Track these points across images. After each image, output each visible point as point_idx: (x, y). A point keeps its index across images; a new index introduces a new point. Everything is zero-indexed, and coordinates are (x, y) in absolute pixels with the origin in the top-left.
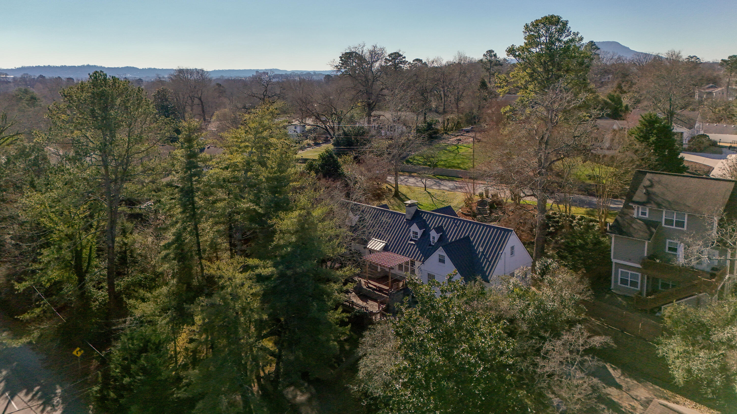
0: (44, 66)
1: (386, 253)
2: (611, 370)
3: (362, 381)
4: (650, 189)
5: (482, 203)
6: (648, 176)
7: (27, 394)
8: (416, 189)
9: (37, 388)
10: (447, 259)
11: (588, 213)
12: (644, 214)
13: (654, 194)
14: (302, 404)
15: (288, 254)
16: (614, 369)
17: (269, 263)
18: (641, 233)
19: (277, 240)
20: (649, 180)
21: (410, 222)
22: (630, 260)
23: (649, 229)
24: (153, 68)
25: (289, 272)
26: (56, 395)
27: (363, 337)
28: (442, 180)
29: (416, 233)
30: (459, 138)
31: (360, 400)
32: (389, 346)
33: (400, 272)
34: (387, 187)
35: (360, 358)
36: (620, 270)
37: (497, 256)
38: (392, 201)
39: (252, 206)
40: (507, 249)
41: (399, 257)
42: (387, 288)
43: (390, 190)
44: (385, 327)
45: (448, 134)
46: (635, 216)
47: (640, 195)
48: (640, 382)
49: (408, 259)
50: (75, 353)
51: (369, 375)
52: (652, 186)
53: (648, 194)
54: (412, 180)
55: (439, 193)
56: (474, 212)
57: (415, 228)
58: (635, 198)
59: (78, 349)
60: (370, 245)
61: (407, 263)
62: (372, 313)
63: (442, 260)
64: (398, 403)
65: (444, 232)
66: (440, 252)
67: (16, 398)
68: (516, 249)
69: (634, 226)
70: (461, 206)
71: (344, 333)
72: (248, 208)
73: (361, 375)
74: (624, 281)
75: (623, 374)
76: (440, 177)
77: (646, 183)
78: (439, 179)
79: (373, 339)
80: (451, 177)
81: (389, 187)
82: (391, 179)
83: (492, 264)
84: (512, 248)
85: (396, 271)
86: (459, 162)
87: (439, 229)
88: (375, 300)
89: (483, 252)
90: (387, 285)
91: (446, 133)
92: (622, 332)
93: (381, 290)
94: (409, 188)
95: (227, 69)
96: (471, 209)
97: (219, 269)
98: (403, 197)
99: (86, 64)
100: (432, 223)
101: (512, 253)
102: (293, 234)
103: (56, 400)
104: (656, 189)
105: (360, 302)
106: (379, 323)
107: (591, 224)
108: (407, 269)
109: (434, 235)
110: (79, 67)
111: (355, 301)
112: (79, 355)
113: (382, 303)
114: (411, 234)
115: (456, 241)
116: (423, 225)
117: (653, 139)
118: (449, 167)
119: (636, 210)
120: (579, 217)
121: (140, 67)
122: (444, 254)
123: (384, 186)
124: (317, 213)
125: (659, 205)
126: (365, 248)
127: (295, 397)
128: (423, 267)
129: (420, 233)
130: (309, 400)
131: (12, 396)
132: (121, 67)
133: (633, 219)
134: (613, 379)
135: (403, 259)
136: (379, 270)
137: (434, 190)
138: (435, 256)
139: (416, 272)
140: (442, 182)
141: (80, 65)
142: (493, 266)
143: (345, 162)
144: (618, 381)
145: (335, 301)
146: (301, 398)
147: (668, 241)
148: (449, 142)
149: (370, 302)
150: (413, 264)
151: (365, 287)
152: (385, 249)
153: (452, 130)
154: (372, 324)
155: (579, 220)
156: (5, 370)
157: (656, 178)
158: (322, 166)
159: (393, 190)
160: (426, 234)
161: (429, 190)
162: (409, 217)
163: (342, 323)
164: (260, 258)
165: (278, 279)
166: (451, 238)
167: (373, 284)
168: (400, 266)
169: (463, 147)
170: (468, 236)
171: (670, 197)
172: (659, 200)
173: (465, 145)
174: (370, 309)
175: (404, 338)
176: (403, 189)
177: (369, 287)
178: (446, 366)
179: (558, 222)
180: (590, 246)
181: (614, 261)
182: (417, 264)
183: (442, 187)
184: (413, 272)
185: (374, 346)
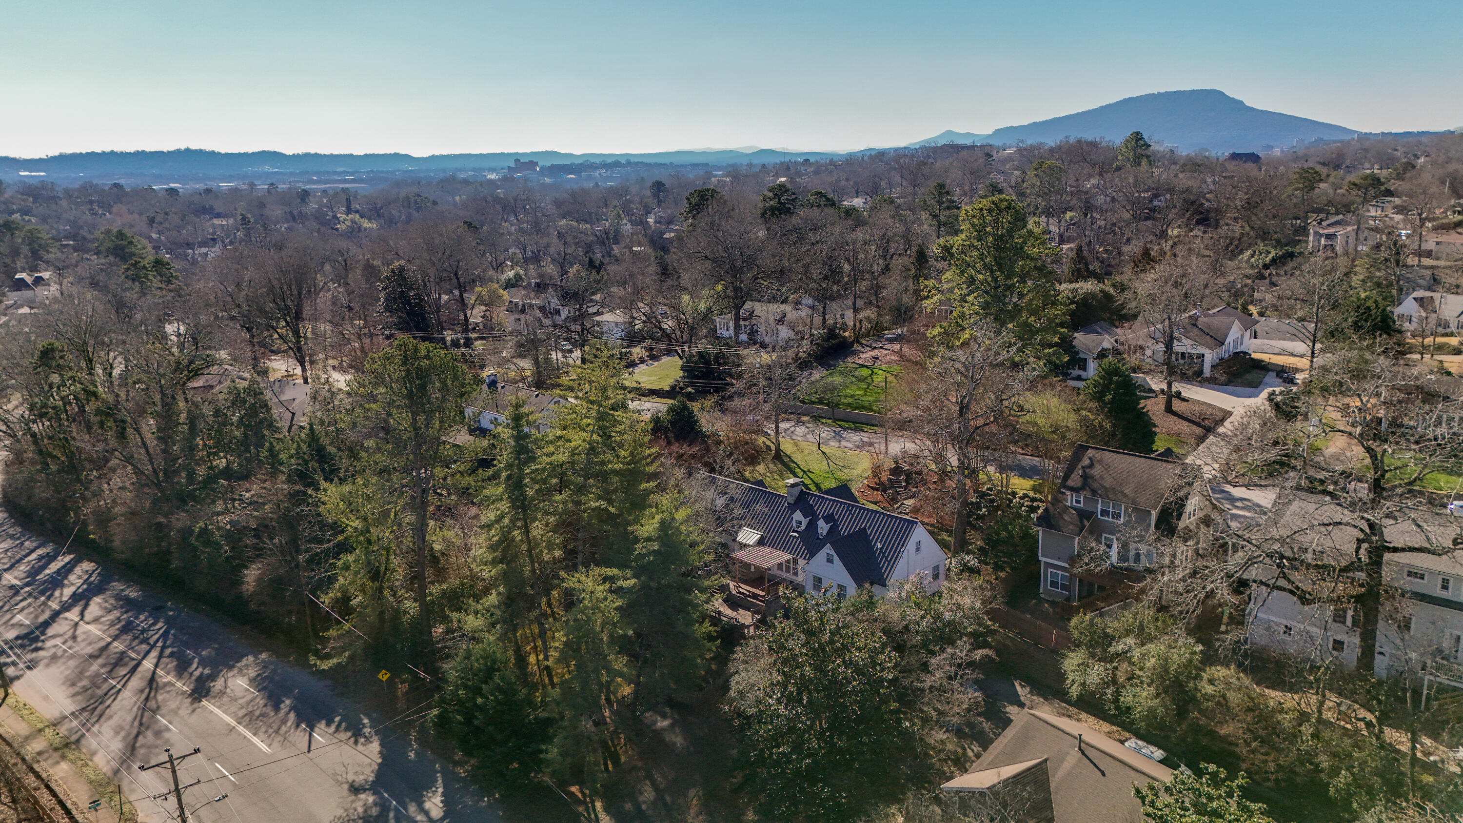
0: (104, 152)
1: (762, 548)
2: (1018, 688)
3: (733, 700)
4: (1088, 471)
5: (896, 471)
6: (1090, 452)
7: (328, 724)
8: (803, 445)
9: (337, 719)
10: (836, 559)
11: (1034, 489)
12: (1078, 502)
13: (1092, 477)
14: (663, 729)
15: (649, 563)
16: (1022, 687)
17: (629, 573)
18: (1071, 527)
19: (639, 548)
20: (1090, 459)
21: (792, 508)
22: (1059, 559)
23: (1081, 522)
24: (313, 152)
25: (653, 584)
26: (364, 726)
27: (734, 653)
28: (845, 429)
29: (800, 523)
30: (876, 353)
31: (733, 719)
32: (763, 662)
33: (780, 572)
34: (764, 443)
35: (732, 675)
36: (1050, 570)
37: (897, 554)
38: (771, 466)
39: (603, 504)
40: (911, 545)
41: (777, 553)
42: (763, 593)
43: (768, 447)
44: (758, 641)
45: (861, 344)
46: (1069, 504)
47: (1075, 480)
48: (1046, 699)
49: (790, 557)
50: (380, 676)
51: (742, 694)
52: (1091, 466)
53: (1085, 477)
54: (800, 430)
55: (839, 453)
56: (883, 484)
57: (798, 516)
58: (1070, 483)
59: (384, 672)
60: (740, 538)
61: (788, 561)
62: (744, 626)
63: (830, 560)
64: (771, 717)
65: (835, 521)
66: (828, 549)
67: (316, 729)
68: (923, 546)
69: (1066, 517)
70: (866, 475)
71: (710, 650)
72: (599, 508)
73: (732, 694)
74: (1054, 584)
75: (1031, 692)
76: (843, 423)
77: (1086, 462)
78: (840, 426)
79: (745, 655)
80: (858, 425)
81: (768, 443)
82: (769, 427)
83: (892, 563)
84: (918, 544)
85: (775, 571)
86: (871, 399)
87: (829, 518)
88: (748, 609)
89: (881, 549)
90: (762, 590)
91: (858, 342)
92: (1036, 645)
93: (755, 596)
94: (796, 444)
95: (457, 152)
96: (879, 479)
97: (579, 582)
98: (786, 460)
99: (183, 148)
100: (821, 510)
101: (918, 549)
102: (654, 541)
103: (367, 730)
104: (1096, 471)
105: (728, 612)
106: (752, 637)
107: (1035, 504)
108: (788, 570)
109: (823, 527)
110: (170, 153)
111: (721, 609)
112: (386, 677)
113: (756, 612)
114: (794, 524)
115: (849, 535)
116: (809, 511)
117: (1109, 397)
118: (856, 408)
119: (1069, 497)
120: (1021, 495)
121: (289, 152)
122: (833, 552)
123: (761, 440)
124: (681, 515)
125: (1094, 492)
126: (734, 540)
127: (655, 723)
128: (807, 568)
129: (805, 522)
130: (672, 726)
131: (312, 727)
132: (250, 151)
133: (1067, 508)
134: (1018, 696)
135: (784, 557)
136: (753, 569)
137: (832, 448)
138: (822, 555)
139: (800, 572)
140: (845, 434)
141: (171, 149)
142: (892, 566)
143: (702, 410)
144: (1022, 699)
145: (701, 612)
146: (663, 723)
147: (1104, 535)
148: (859, 362)
149: (741, 611)
150: (796, 562)
151: (734, 592)
152: (761, 542)
153: (868, 335)
154: (744, 637)
155: (1021, 498)
156: (288, 698)
157: (1098, 455)
158: (673, 423)
159: (773, 447)
160: (812, 525)
161: (824, 448)
162: (791, 500)
163: (710, 638)
164: (619, 567)
165: (639, 590)
166: (844, 531)
167: (745, 588)
168: (780, 566)
169: (880, 372)
170: (865, 528)
171: (1108, 482)
172: (1095, 486)
173: (883, 367)
174: (742, 621)
175: (777, 653)
176: (787, 447)
177: (739, 592)
178: (816, 678)
179: (992, 501)
180: (1017, 540)
181: (1041, 558)
182: (802, 562)
183: (844, 443)
184: (796, 574)
185: (746, 662)
